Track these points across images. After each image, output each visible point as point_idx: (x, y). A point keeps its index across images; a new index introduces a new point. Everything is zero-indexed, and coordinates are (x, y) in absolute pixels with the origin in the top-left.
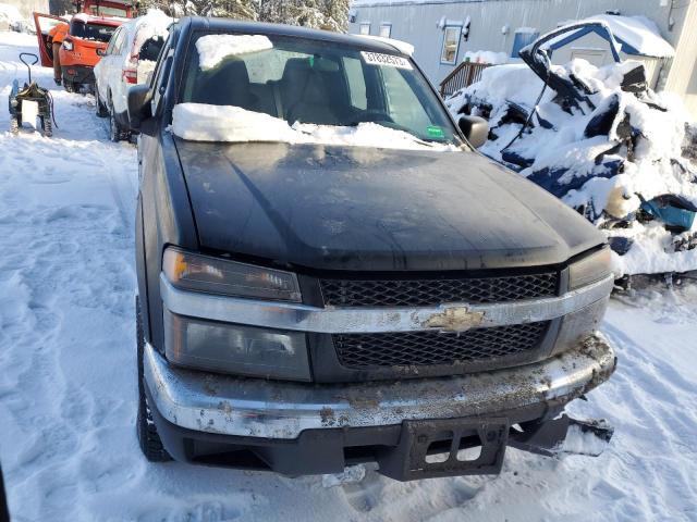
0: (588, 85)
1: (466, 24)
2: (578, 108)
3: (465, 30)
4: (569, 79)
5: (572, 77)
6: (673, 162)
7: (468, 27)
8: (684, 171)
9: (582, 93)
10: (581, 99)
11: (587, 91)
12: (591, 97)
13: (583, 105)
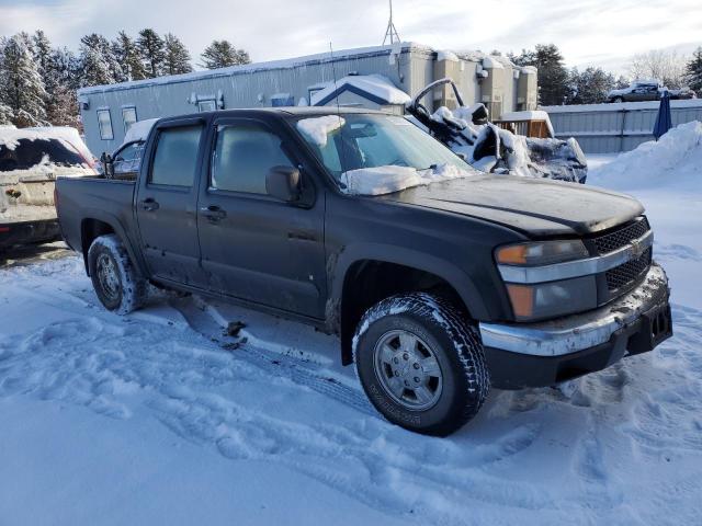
0: (459, 124)
1: (220, 97)
2: (454, 141)
3: (220, 103)
4: (442, 122)
5: (444, 119)
6: (529, 166)
7: (222, 100)
8: (537, 171)
9: (455, 131)
10: (455, 135)
11: (459, 128)
12: (463, 132)
13: (458, 139)
